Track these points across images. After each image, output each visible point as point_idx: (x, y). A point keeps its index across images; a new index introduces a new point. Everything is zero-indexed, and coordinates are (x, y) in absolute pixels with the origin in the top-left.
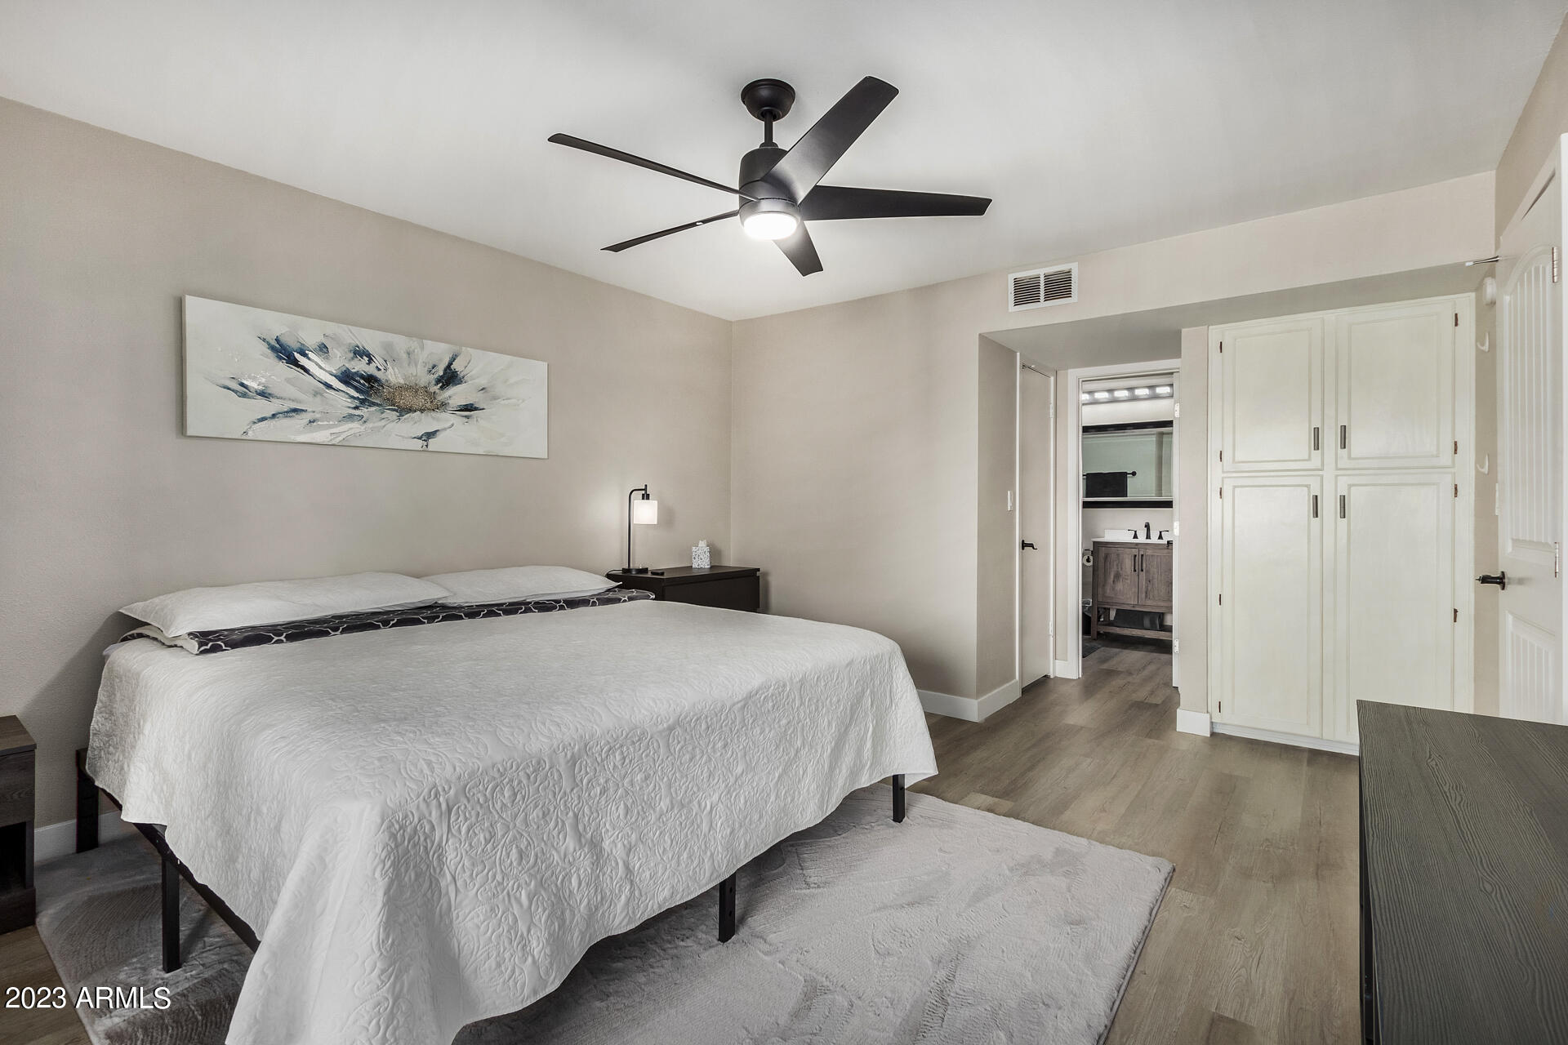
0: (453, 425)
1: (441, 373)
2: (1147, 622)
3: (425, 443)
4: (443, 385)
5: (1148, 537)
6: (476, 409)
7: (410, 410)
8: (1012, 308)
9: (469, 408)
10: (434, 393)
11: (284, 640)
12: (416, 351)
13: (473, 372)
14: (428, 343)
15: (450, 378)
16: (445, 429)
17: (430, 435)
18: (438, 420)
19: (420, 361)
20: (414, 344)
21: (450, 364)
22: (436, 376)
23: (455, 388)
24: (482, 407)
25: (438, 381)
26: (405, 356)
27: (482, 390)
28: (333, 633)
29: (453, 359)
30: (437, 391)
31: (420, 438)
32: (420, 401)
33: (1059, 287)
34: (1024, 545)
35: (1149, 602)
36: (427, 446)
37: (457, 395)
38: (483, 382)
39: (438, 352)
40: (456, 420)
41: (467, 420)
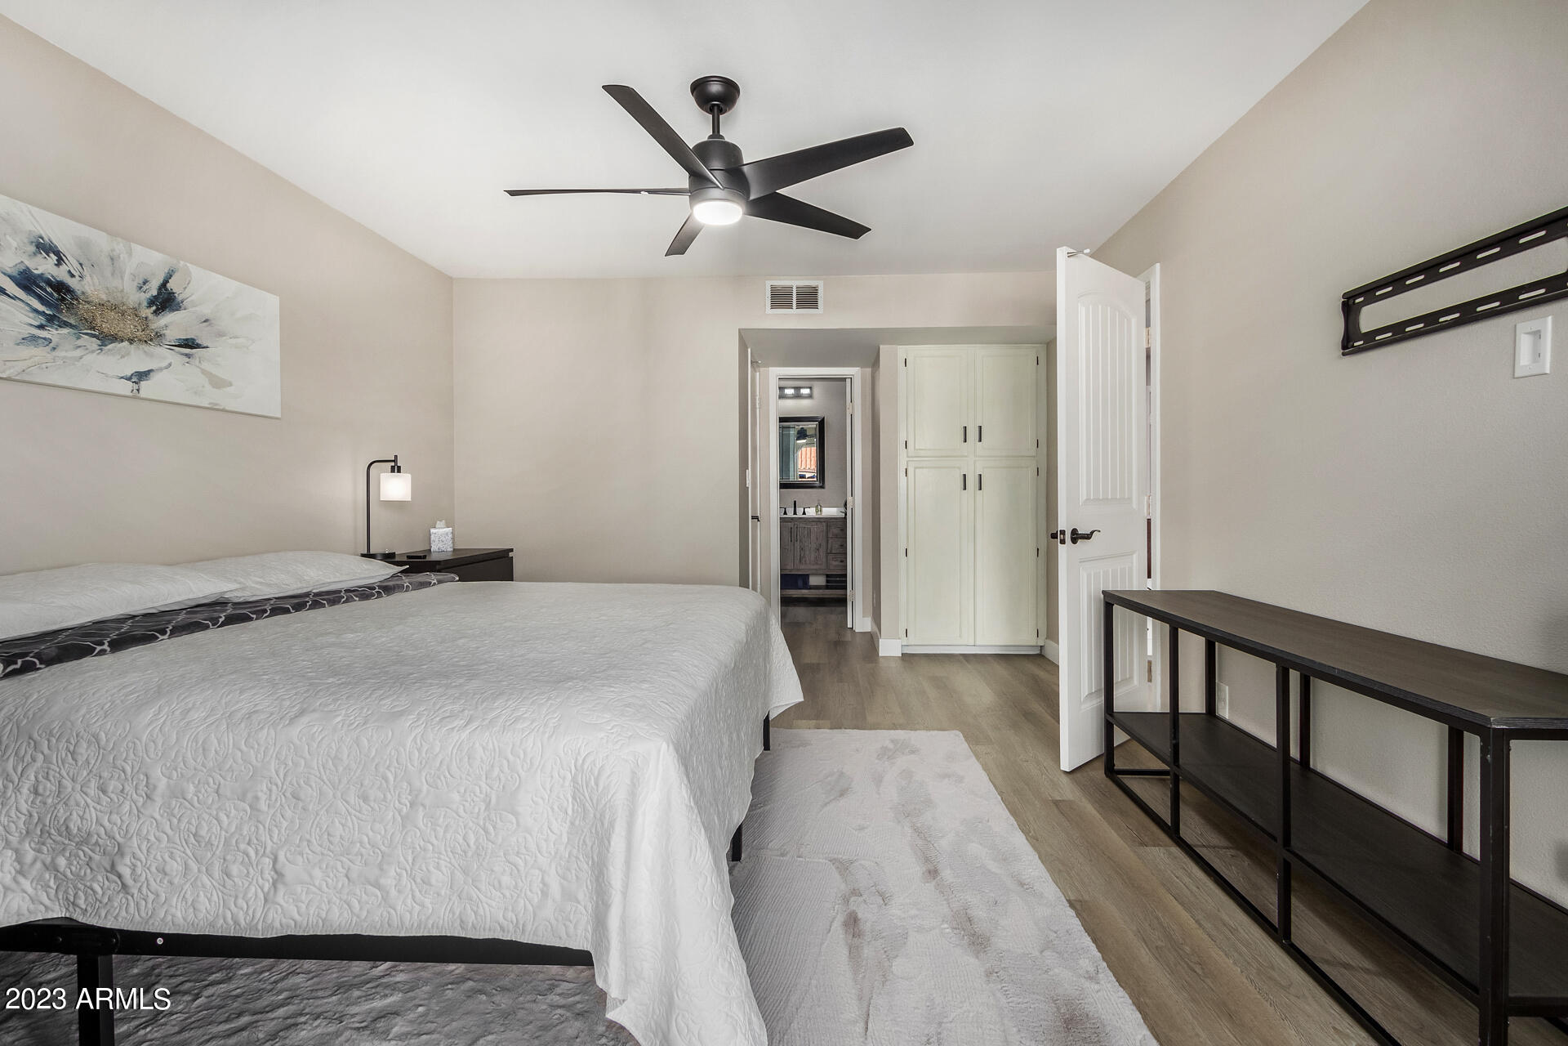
0: (170, 365)
1: (155, 293)
2: (800, 583)
3: (136, 386)
4: (158, 309)
5: (795, 513)
6: (198, 346)
7: (115, 338)
8: (769, 311)
9: (189, 344)
10: (146, 318)
11: (108, 649)
12: (121, 256)
13: (193, 297)
14: (137, 249)
15: (165, 301)
16: (161, 369)
17: (142, 376)
18: (151, 356)
19: (127, 272)
20: (120, 247)
21: (164, 284)
22: (148, 295)
23: (172, 314)
24: (205, 345)
25: (151, 303)
26: (107, 261)
27: (205, 321)
28: (161, 637)
29: (169, 276)
30: (151, 317)
31: (129, 379)
32: (129, 327)
33: (808, 299)
34: (753, 518)
35: (802, 567)
36: (138, 390)
37: (173, 324)
38: (206, 310)
39: (147, 262)
40: (174, 357)
41: (187, 360)
